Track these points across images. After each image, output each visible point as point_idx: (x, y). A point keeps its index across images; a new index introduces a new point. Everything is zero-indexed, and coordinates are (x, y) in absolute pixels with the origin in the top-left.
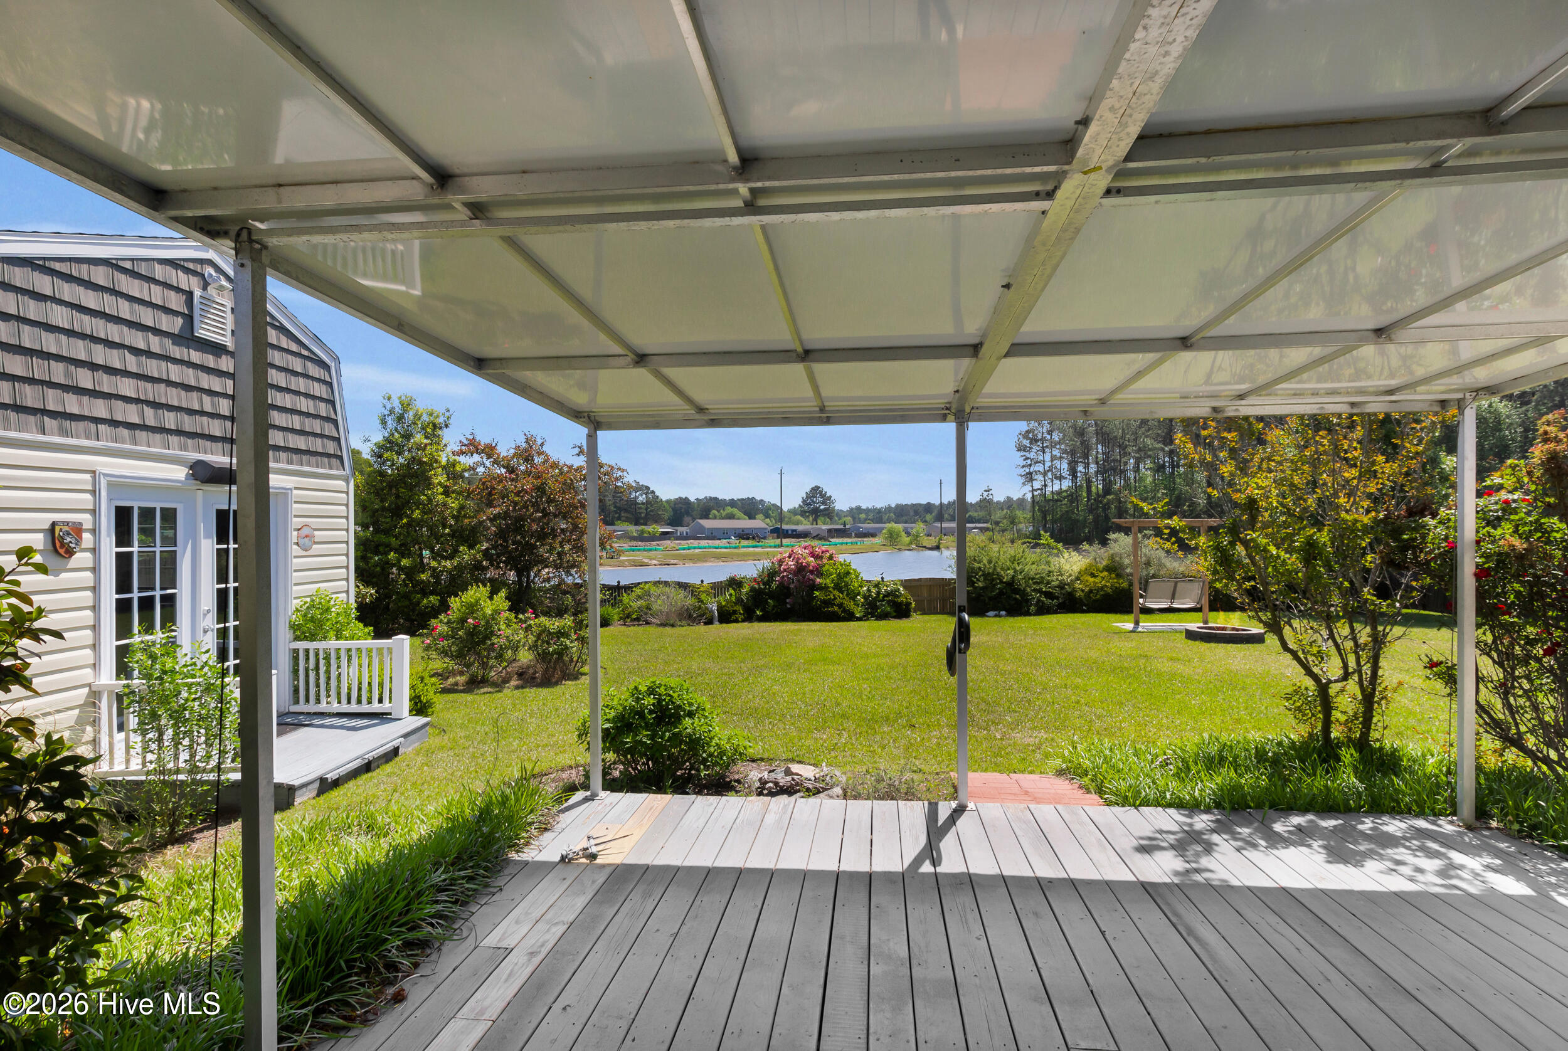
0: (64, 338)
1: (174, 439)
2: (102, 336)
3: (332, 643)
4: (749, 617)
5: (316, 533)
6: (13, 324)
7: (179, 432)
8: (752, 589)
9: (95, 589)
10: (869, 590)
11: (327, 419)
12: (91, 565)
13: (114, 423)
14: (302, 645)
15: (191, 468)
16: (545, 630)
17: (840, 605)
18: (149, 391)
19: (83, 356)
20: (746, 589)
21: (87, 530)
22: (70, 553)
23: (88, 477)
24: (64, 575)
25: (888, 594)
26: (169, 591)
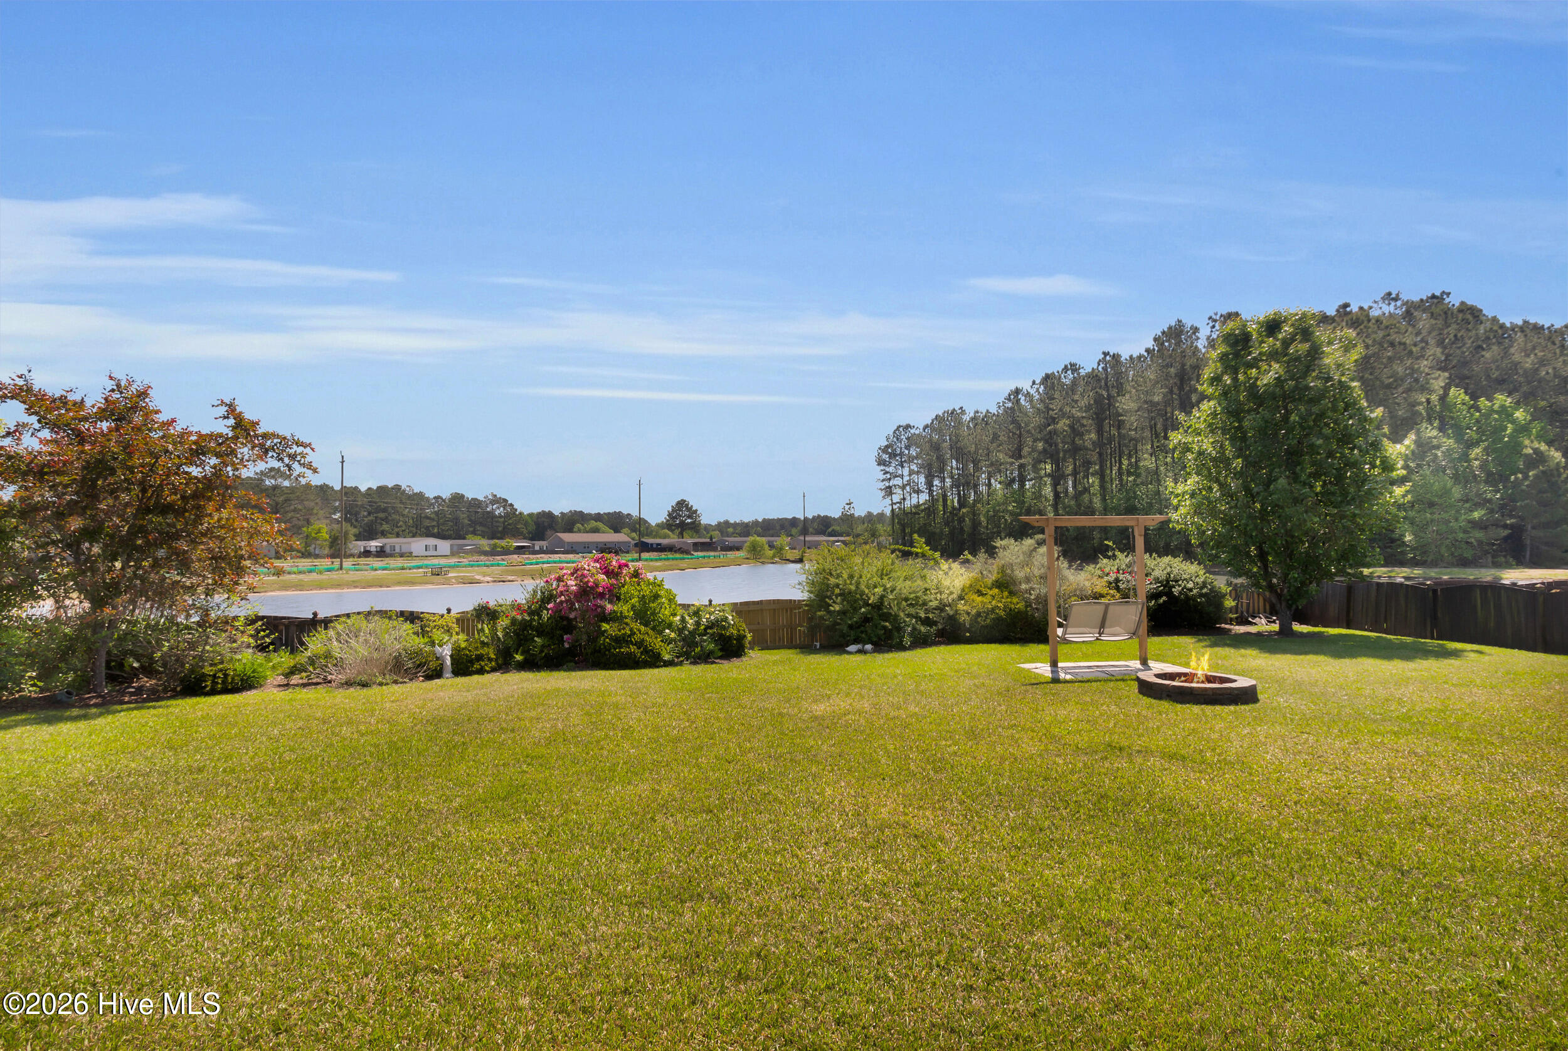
4: (504, 664)
8: (514, 622)
10: (683, 620)
20: (503, 623)
25: (712, 625)
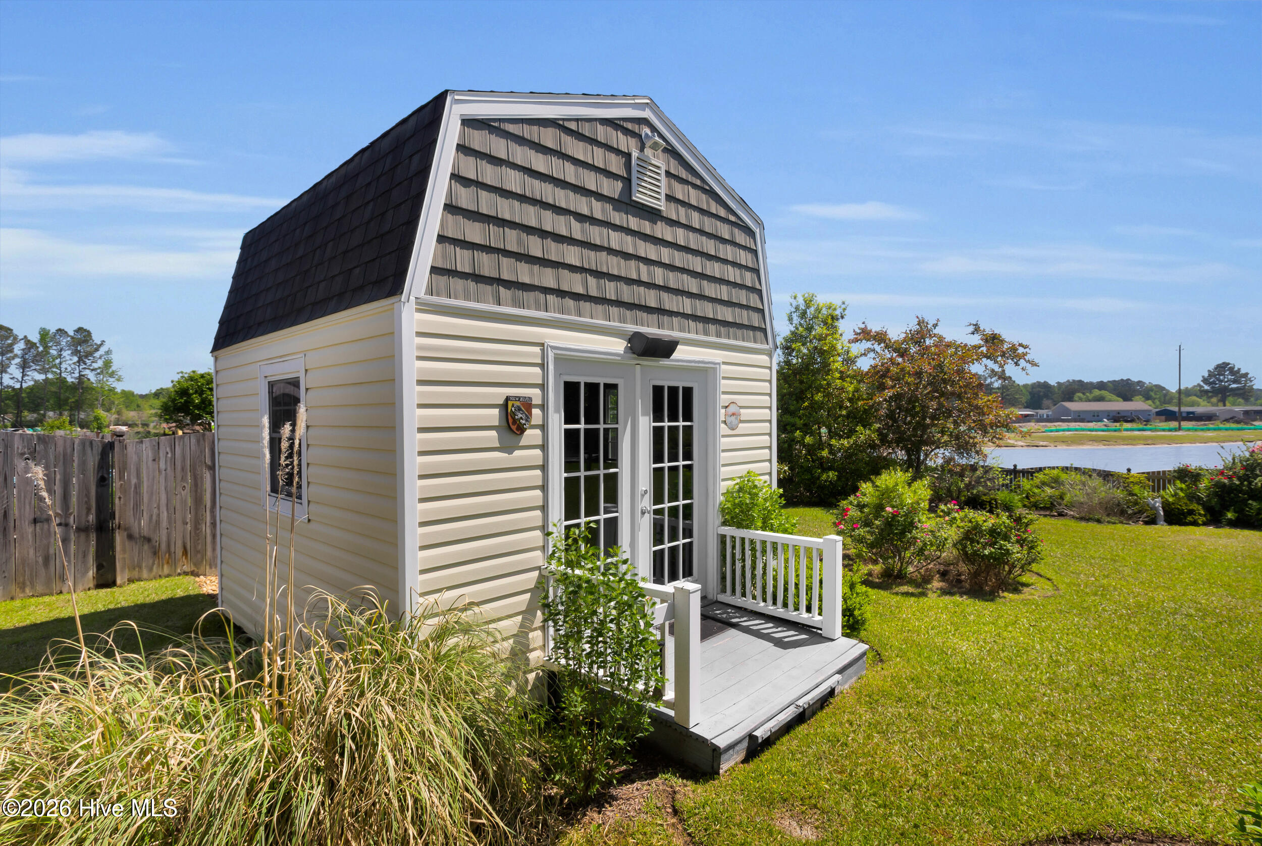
0: (516, 204)
1: (614, 310)
2: (551, 201)
3: (760, 534)
5: (742, 411)
6: (473, 189)
7: (619, 303)
9: (544, 468)
11: (752, 289)
12: (540, 443)
13: (561, 293)
14: (728, 531)
15: (629, 341)
18: (592, 259)
19: (533, 223)
20: (1204, 484)
21: (537, 406)
22: (521, 430)
23: (537, 350)
24: (517, 453)
26: (612, 470)
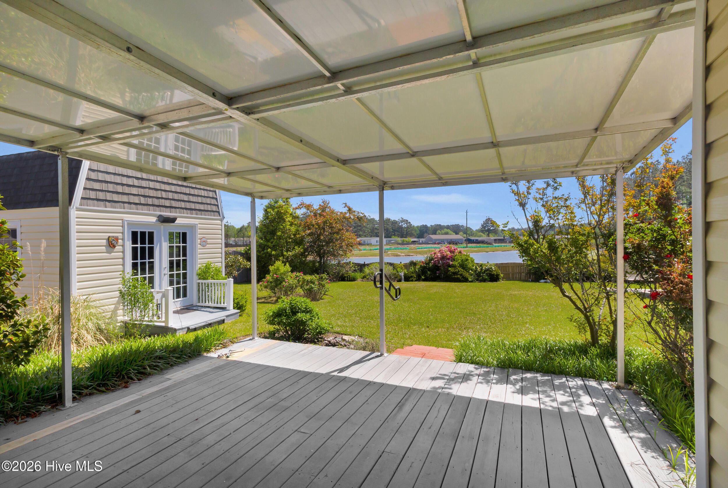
0: (112, 176)
1: (151, 208)
2: (126, 174)
3: (210, 281)
4: (419, 279)
5: (208, 240)
6: (96, 173)
7: (153, 205)
8: (421, 266)
9: (123, 259)
10: (476, 268)
11: (213, 198)
12: (122, 251)
13: (130, 203)
14: (201, 281)
15: (158, 217)
16: (304, 280)
17: (461, 275)
18: (141, 191)
19: (119, 182)
20: (418, 267)
21: (120, 239)
22: (114, 247)
23: (121, 221)
24: (113, 254)
25: (486, 270)
26: (151, 260)
